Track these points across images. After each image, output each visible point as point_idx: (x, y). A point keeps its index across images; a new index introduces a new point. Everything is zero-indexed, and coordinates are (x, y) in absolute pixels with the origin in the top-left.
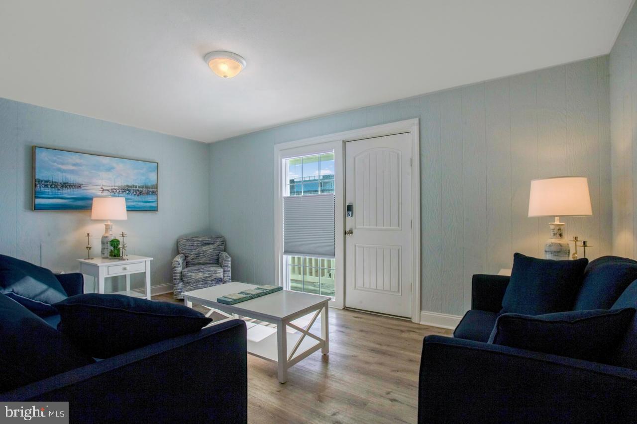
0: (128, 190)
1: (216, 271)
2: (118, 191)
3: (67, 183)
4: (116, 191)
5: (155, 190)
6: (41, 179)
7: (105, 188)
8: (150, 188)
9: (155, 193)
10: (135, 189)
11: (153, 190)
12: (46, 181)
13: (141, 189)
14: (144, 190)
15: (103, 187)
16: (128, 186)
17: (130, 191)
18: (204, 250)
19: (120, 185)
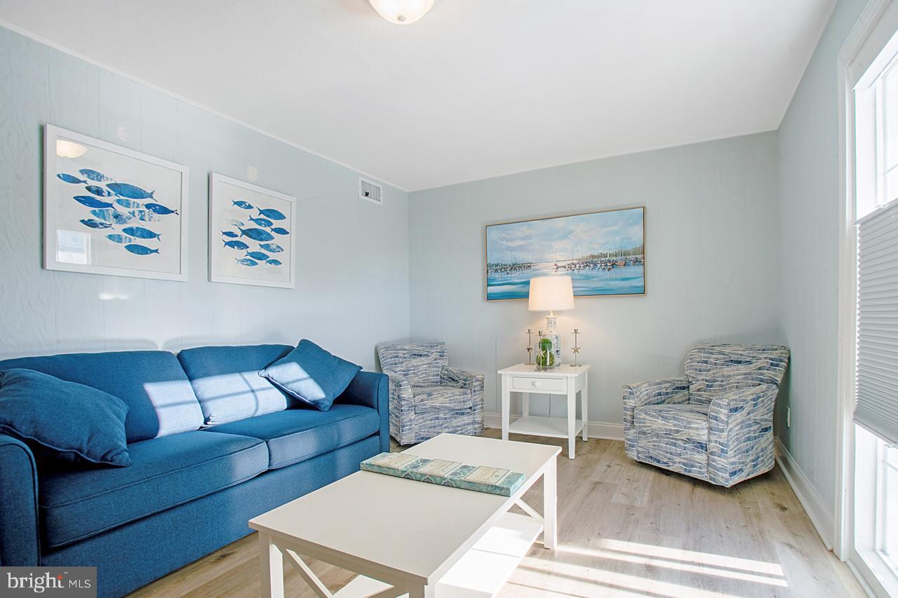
0: (592, 262)
1: (690, 423)
2: (577, 266)
3: (516, 264)
4: (575, 266)
5: (640, 256)
6: (492, 263)
7: (559, 264)
8: (629, 254)
9: (639, 262)
10: (603, 259)
11: (637, 258)
12: (497, 265)
13: (615, 258)
14: (619, 258)
15: (557, 263)
16: (593, 256)
17: (595, 265)
18: (726, 374)
19: (581, 257)
